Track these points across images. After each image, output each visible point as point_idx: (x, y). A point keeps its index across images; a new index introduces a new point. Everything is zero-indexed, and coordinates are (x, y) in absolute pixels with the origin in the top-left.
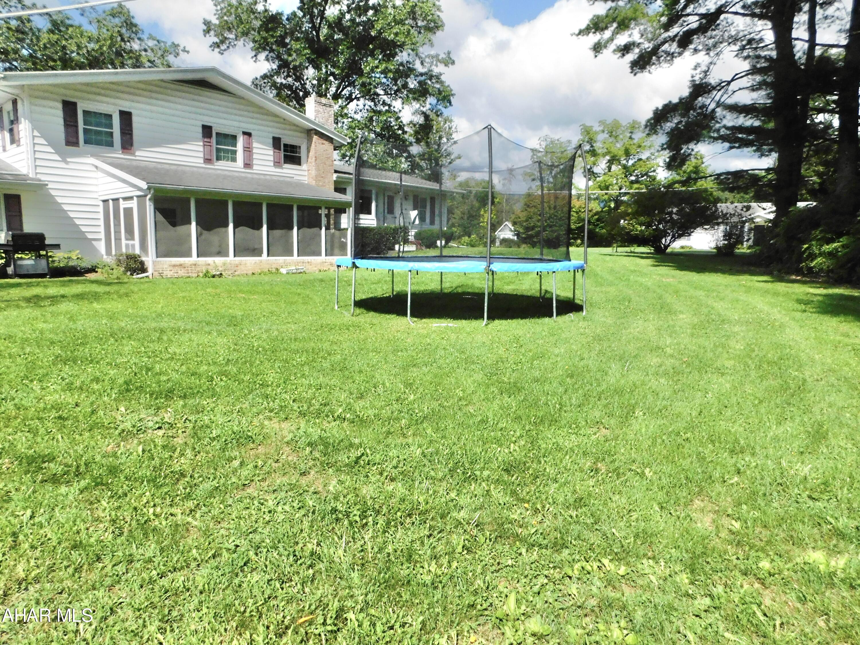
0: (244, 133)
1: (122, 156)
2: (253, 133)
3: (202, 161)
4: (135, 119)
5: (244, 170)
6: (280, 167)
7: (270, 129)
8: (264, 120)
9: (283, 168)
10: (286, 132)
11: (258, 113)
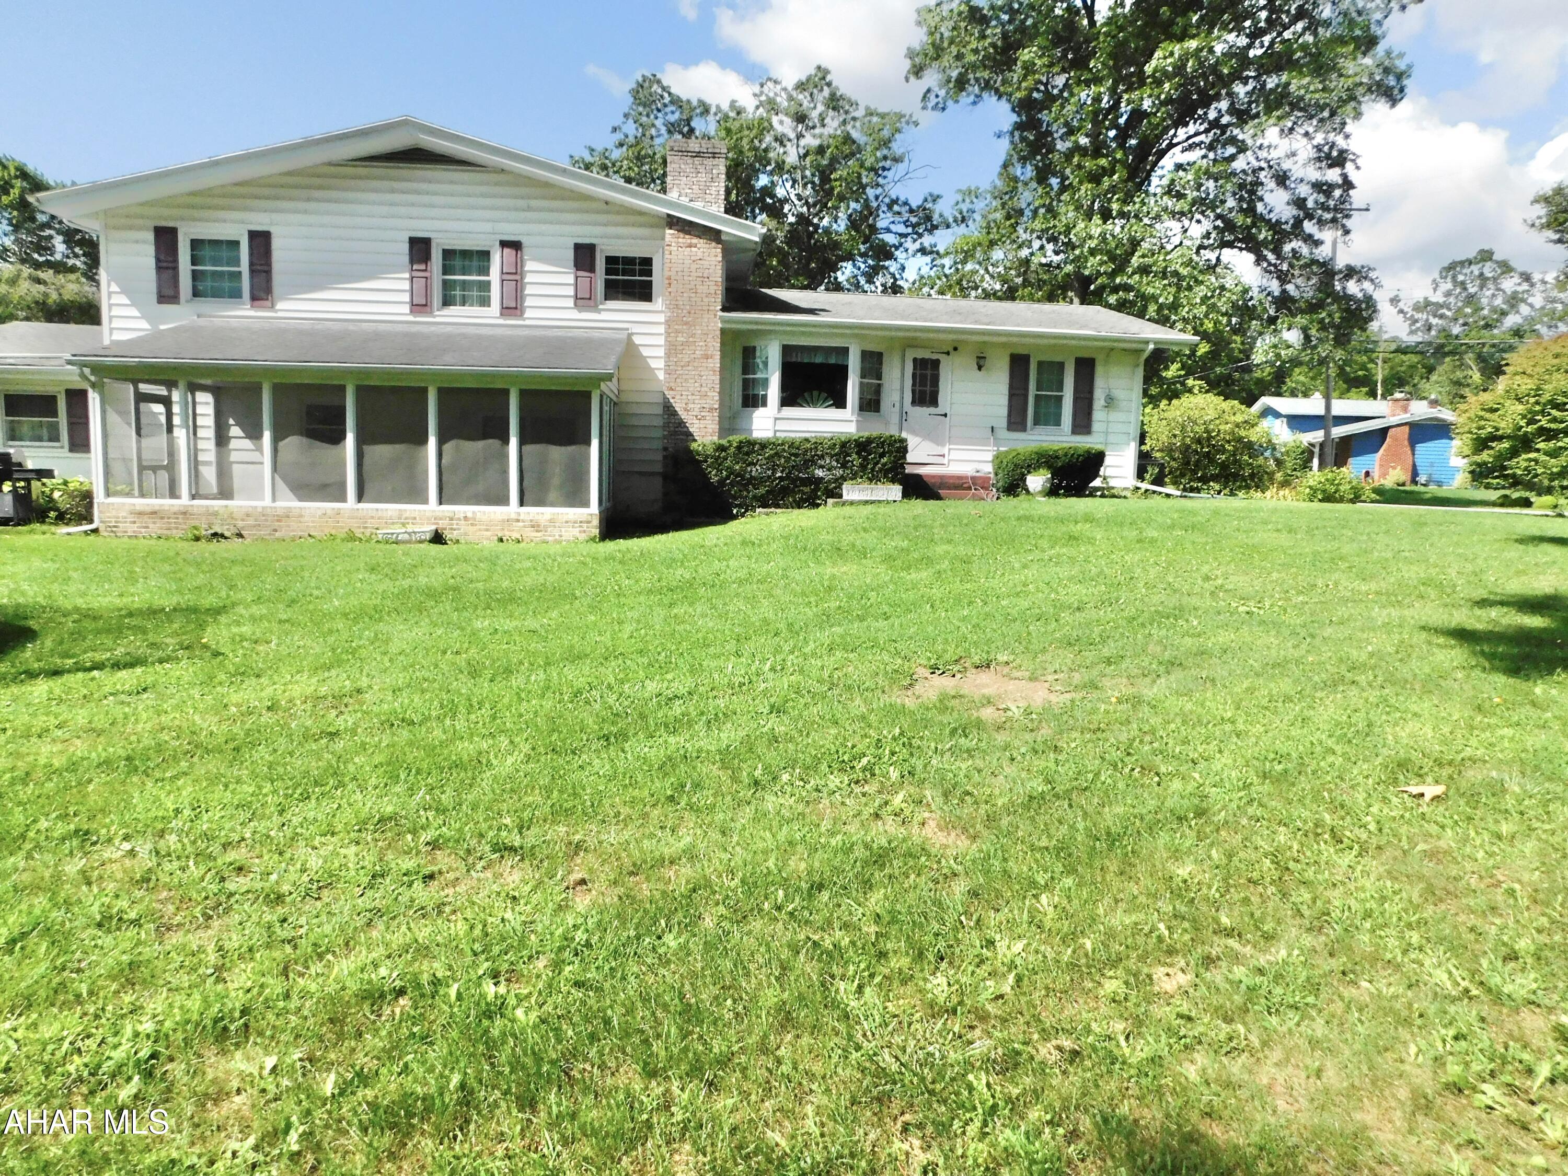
0: (504, 244)
1: (252, 313)
2: (524, 240)
3: (406, 309)
4: (276, 244)
5: (501, 321)
6: (595, 308)
7: (567, 229)
8: (558, 211)
9: (599, 311)
10: (611, 230)
11: (544, 198)
